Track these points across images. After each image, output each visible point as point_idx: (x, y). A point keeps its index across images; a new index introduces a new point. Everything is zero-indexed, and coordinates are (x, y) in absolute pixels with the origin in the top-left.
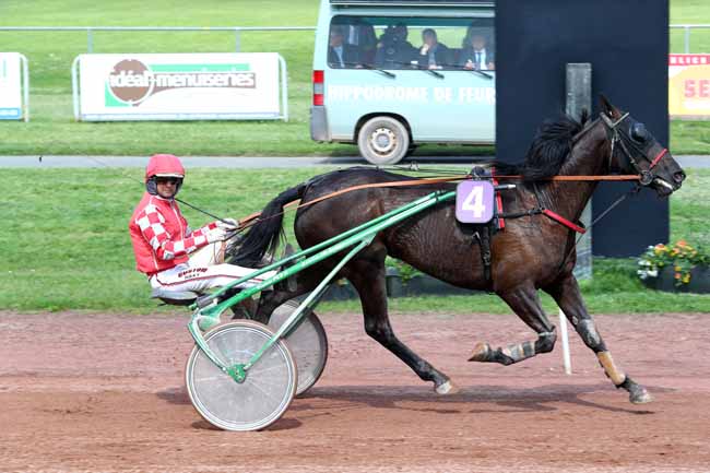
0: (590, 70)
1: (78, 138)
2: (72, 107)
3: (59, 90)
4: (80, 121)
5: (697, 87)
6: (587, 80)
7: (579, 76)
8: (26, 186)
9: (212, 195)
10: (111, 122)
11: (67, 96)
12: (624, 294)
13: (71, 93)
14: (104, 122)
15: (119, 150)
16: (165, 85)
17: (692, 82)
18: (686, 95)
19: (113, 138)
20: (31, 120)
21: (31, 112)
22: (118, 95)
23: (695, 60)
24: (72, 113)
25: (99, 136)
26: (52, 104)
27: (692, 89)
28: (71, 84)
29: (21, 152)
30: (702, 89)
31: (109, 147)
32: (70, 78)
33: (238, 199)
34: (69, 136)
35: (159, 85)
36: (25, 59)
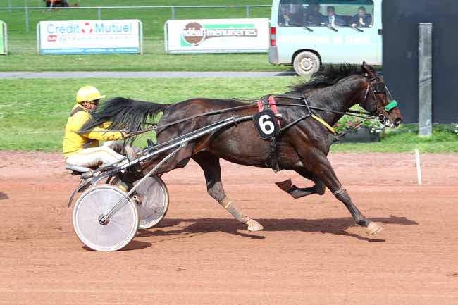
0: (431, 27)
1: (167, 62)
2: (163, 46)
3: (157, 38)
4: (168, 54)
6: (429, 32)
7: (426, 29)
8: (142, 87)
9: (235, 91)
10: (184, 54)
11: (161, 41)
12: (449, 143)
13: (164, 40)
14: (180, 54)
15: (188, 68)
19: (185, 62)
20: (144, 53)
21: (144, 49)
24: (164, 49)
25: (177, 62)
26: (154, 45)
28: (163, 36)
29: (140, 70)
31: (183, 67)
32: (163, 32)
34: (163, 61)
36: (141, 23)
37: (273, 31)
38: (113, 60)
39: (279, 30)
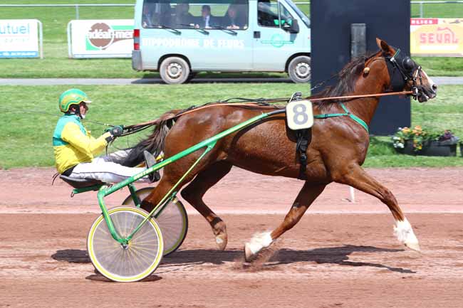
1: (71, 68)
2: (66, 50)
3: (59, 40)
4: (72, 59)
5: (427, 37)
6: (363, 34)
7: (359, 30)
8: (40, 96)
10: (90, 59)
11: (64, 44)
13: (67, 42)
14: (86, 59)
15: (94, 76)
16: (120, 37)
17: (424, 35)
18: (421, 42)
19: (92, 68)
20: (44, 58)
21: (45, 53)
22: (93, 43)
23: (426, 22)
24: (67, 53)
25: (81, 67)
26: (56, 49)
27: (424, 38)
28: (66, 38)
29: (39, 77)
30: (430, 38)
31: (89, 74)
32: (66, 33)
33: (162, 103)
34: (67, 67)
35: (117, 37)
36: (40, 23)
37: (137, 33)
38: (8, 66)
39: (143, 32)
